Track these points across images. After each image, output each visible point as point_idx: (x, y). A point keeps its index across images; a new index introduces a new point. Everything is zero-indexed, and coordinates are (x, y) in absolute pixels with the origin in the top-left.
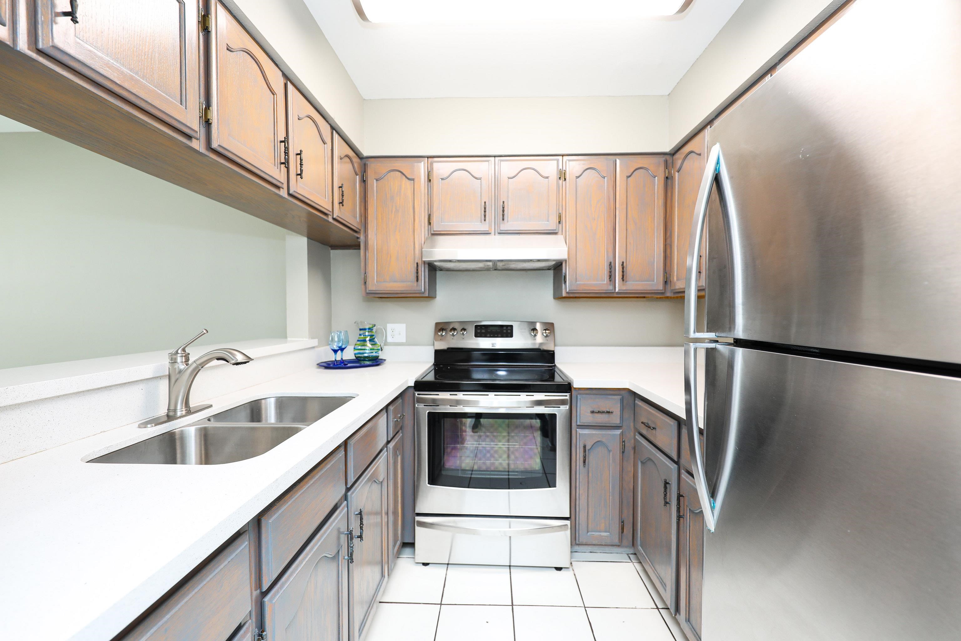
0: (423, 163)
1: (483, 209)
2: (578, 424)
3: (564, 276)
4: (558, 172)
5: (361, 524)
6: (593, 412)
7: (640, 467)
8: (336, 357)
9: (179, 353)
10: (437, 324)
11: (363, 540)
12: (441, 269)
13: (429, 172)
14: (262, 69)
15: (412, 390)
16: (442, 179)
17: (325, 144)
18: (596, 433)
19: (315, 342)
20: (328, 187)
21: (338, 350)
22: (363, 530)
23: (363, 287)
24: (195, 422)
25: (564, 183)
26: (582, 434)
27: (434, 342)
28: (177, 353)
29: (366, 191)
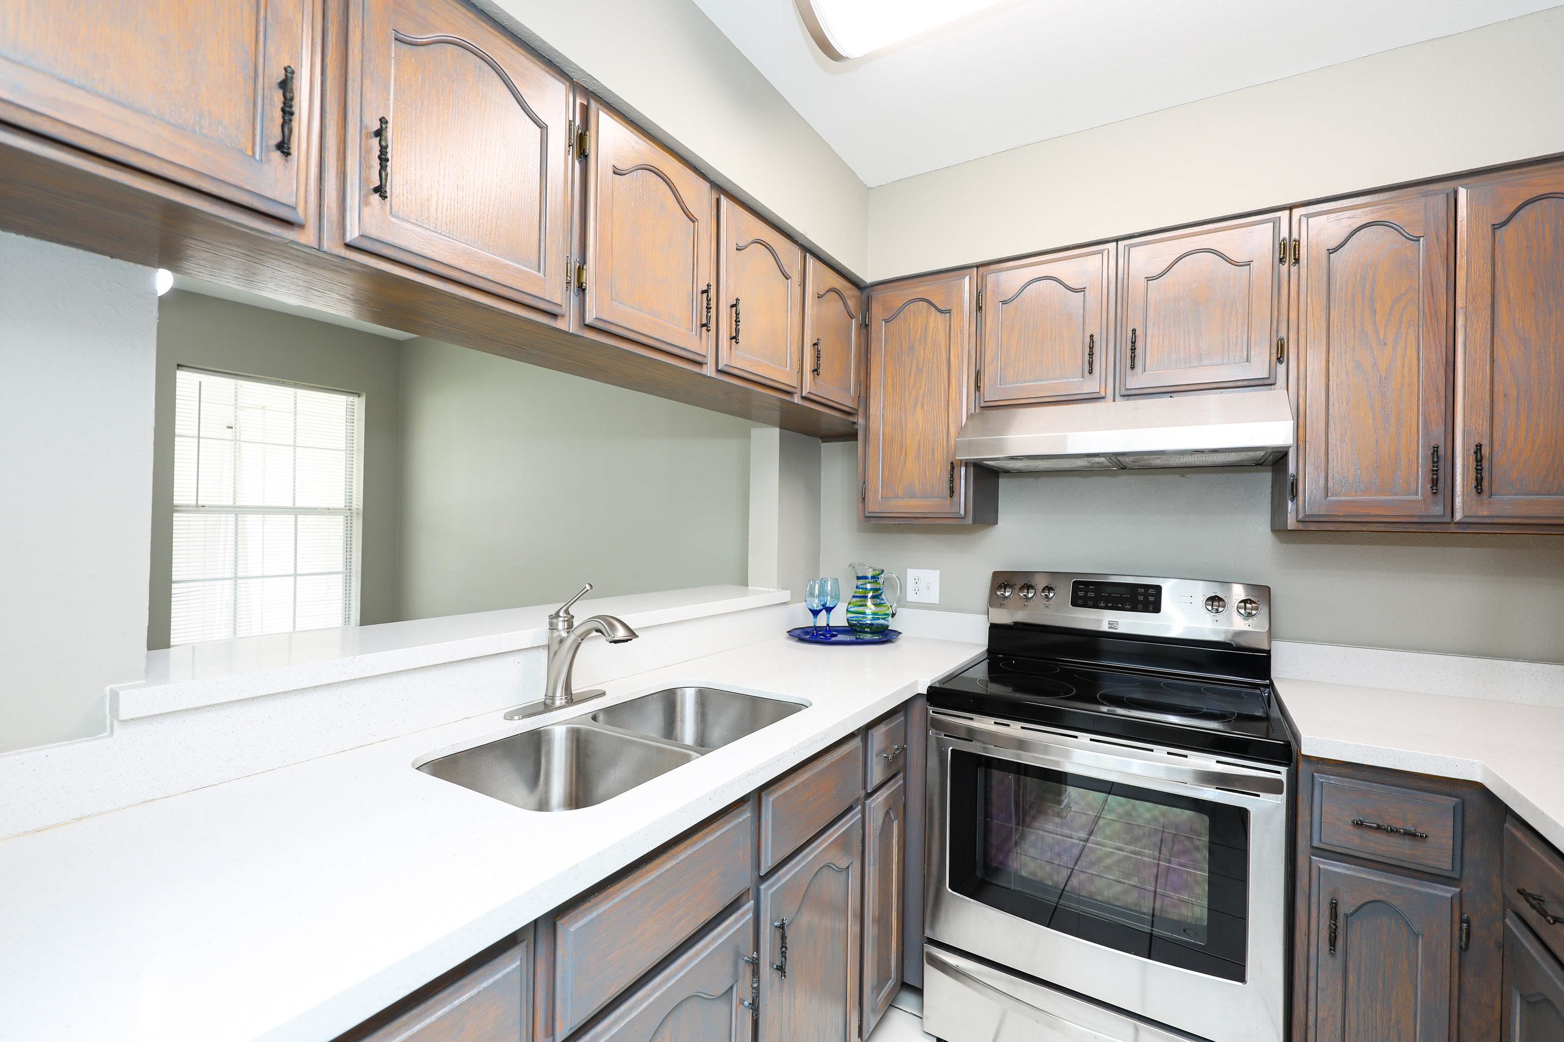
0: (967, 279)
1: (1087, 351)
2: (1316, 843)
3: (1292, 484)
4: (1277, 246)
5: (782, 947)
6: (1359, 824)
7: (1518, 1007)
8: (815, 622)
9: (560, 617)
10: (996, 574)
11: (785, 976)
12: (1007, 472)
13: (980, 292)
14: (673, 187)
15: (921, 703)
16: (1004, 302)
17: (787, 279)
18: (1372, 878)
19: (786, 596)
20: (792, 347)
21: (821, 611)
22: (785, 957)
23: (860, 505)
24: (577, 717)
25: (1294, 269)
26: (1326, 871)
27: (988, 608)
28: (557, 615)
29: (869, 343)
